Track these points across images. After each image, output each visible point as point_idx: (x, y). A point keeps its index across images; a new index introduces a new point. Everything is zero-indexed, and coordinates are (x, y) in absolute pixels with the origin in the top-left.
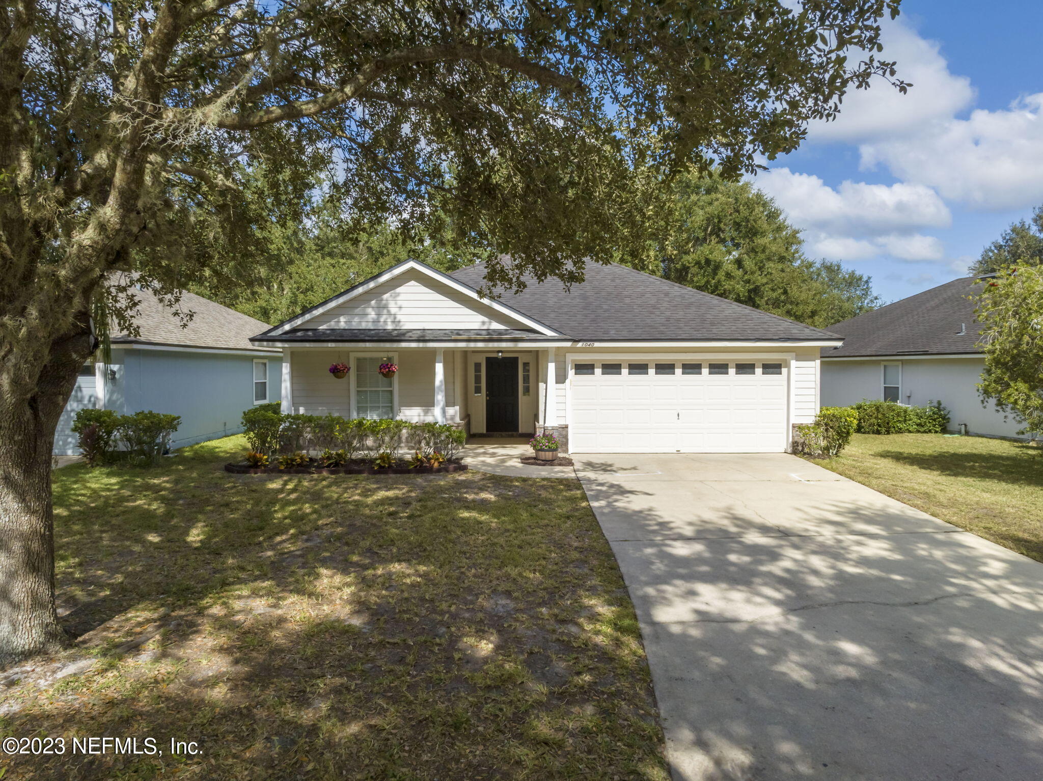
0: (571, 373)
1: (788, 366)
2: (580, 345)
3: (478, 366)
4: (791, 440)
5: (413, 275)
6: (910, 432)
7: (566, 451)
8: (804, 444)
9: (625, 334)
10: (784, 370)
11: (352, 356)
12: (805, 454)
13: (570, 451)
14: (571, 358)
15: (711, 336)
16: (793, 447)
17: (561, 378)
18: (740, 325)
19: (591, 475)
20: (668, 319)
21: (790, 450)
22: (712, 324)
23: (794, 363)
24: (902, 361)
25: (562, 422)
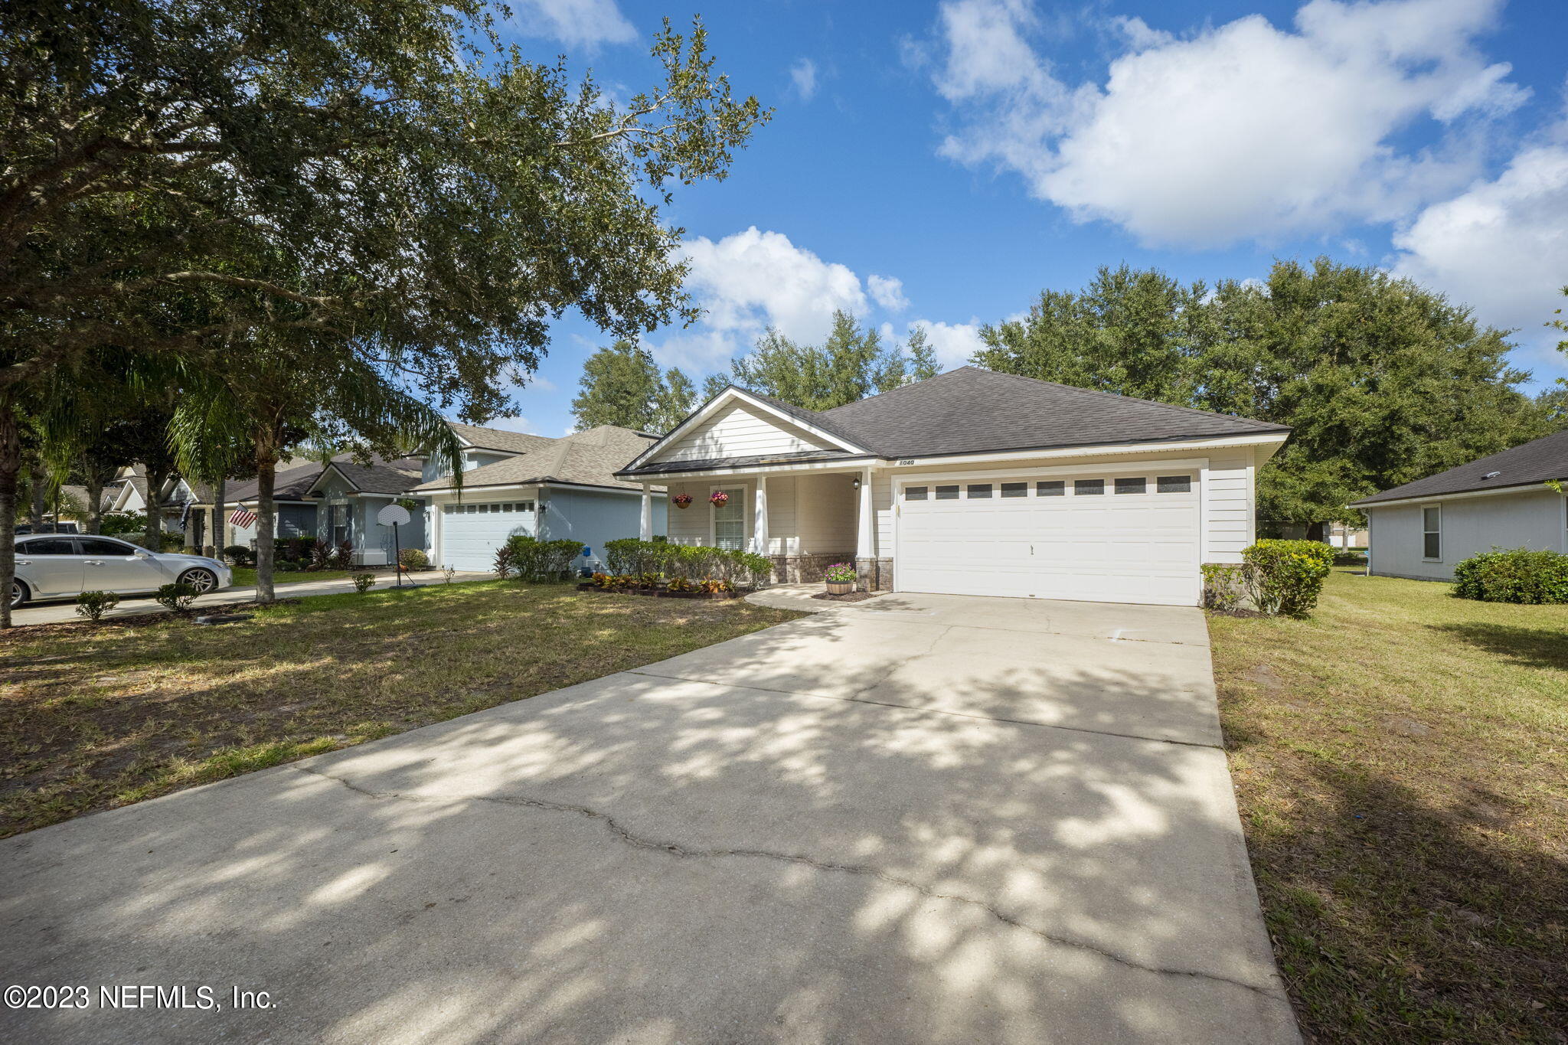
0: (900, 499)
1: (1199, 479)
2: (897, 463)
4: (1201, 588)
5: (735, 403)
7: (890, 588)
10: (1193, 486)
13: (897, 589)
14: (894, 480)
17: (886, 504)
21: (1202, 603)
23: (1205, 474)
25: (886, 555)
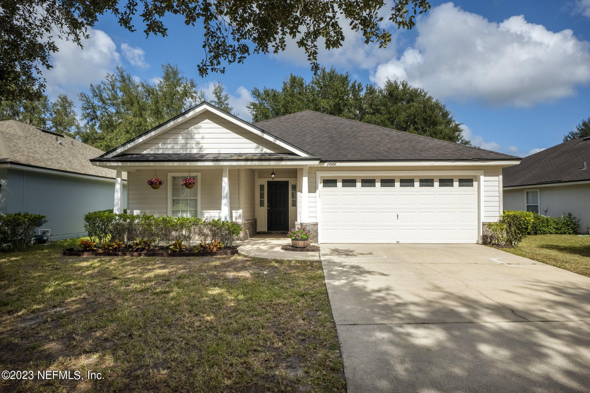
0: (320, 185)
1: (478, 180)
2: (326, 164)
3: (262, 187)
4: (481, 234)
5: (207, 115)
6: (551, 233)
7: (317, 241)
8: (491, 237)
9: (359, 157)
10: (475, 184)
11: (170, 175)
12: (493, 244)
13: (319, 242)
14: (321, 175)
15: (421, 158)
16: (484, 239)
17: (313, 189)
18: (442, 152)
19: (336, 259)
20: (389, 148)
21: (481, 242)
22: (421, 151)
23: (482, 178)
24: (540, 188)
25: (313, 221)
